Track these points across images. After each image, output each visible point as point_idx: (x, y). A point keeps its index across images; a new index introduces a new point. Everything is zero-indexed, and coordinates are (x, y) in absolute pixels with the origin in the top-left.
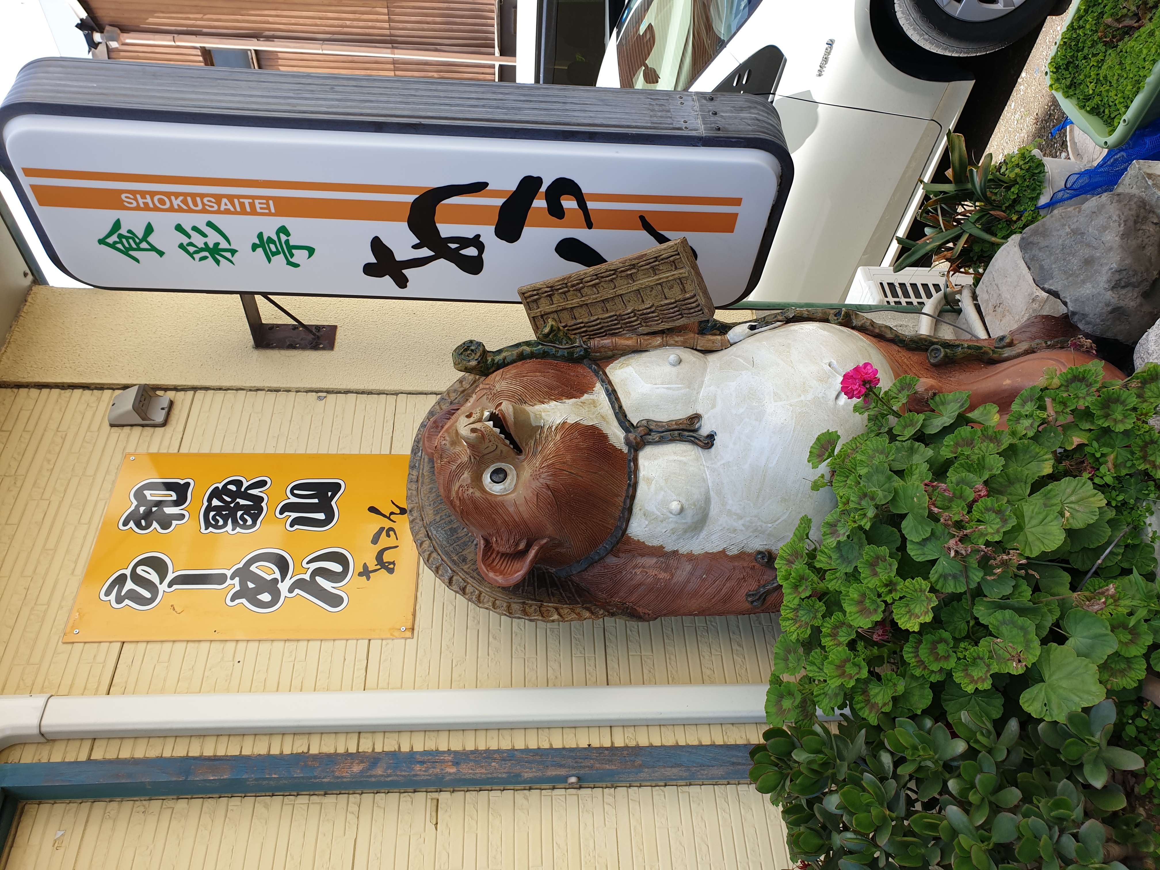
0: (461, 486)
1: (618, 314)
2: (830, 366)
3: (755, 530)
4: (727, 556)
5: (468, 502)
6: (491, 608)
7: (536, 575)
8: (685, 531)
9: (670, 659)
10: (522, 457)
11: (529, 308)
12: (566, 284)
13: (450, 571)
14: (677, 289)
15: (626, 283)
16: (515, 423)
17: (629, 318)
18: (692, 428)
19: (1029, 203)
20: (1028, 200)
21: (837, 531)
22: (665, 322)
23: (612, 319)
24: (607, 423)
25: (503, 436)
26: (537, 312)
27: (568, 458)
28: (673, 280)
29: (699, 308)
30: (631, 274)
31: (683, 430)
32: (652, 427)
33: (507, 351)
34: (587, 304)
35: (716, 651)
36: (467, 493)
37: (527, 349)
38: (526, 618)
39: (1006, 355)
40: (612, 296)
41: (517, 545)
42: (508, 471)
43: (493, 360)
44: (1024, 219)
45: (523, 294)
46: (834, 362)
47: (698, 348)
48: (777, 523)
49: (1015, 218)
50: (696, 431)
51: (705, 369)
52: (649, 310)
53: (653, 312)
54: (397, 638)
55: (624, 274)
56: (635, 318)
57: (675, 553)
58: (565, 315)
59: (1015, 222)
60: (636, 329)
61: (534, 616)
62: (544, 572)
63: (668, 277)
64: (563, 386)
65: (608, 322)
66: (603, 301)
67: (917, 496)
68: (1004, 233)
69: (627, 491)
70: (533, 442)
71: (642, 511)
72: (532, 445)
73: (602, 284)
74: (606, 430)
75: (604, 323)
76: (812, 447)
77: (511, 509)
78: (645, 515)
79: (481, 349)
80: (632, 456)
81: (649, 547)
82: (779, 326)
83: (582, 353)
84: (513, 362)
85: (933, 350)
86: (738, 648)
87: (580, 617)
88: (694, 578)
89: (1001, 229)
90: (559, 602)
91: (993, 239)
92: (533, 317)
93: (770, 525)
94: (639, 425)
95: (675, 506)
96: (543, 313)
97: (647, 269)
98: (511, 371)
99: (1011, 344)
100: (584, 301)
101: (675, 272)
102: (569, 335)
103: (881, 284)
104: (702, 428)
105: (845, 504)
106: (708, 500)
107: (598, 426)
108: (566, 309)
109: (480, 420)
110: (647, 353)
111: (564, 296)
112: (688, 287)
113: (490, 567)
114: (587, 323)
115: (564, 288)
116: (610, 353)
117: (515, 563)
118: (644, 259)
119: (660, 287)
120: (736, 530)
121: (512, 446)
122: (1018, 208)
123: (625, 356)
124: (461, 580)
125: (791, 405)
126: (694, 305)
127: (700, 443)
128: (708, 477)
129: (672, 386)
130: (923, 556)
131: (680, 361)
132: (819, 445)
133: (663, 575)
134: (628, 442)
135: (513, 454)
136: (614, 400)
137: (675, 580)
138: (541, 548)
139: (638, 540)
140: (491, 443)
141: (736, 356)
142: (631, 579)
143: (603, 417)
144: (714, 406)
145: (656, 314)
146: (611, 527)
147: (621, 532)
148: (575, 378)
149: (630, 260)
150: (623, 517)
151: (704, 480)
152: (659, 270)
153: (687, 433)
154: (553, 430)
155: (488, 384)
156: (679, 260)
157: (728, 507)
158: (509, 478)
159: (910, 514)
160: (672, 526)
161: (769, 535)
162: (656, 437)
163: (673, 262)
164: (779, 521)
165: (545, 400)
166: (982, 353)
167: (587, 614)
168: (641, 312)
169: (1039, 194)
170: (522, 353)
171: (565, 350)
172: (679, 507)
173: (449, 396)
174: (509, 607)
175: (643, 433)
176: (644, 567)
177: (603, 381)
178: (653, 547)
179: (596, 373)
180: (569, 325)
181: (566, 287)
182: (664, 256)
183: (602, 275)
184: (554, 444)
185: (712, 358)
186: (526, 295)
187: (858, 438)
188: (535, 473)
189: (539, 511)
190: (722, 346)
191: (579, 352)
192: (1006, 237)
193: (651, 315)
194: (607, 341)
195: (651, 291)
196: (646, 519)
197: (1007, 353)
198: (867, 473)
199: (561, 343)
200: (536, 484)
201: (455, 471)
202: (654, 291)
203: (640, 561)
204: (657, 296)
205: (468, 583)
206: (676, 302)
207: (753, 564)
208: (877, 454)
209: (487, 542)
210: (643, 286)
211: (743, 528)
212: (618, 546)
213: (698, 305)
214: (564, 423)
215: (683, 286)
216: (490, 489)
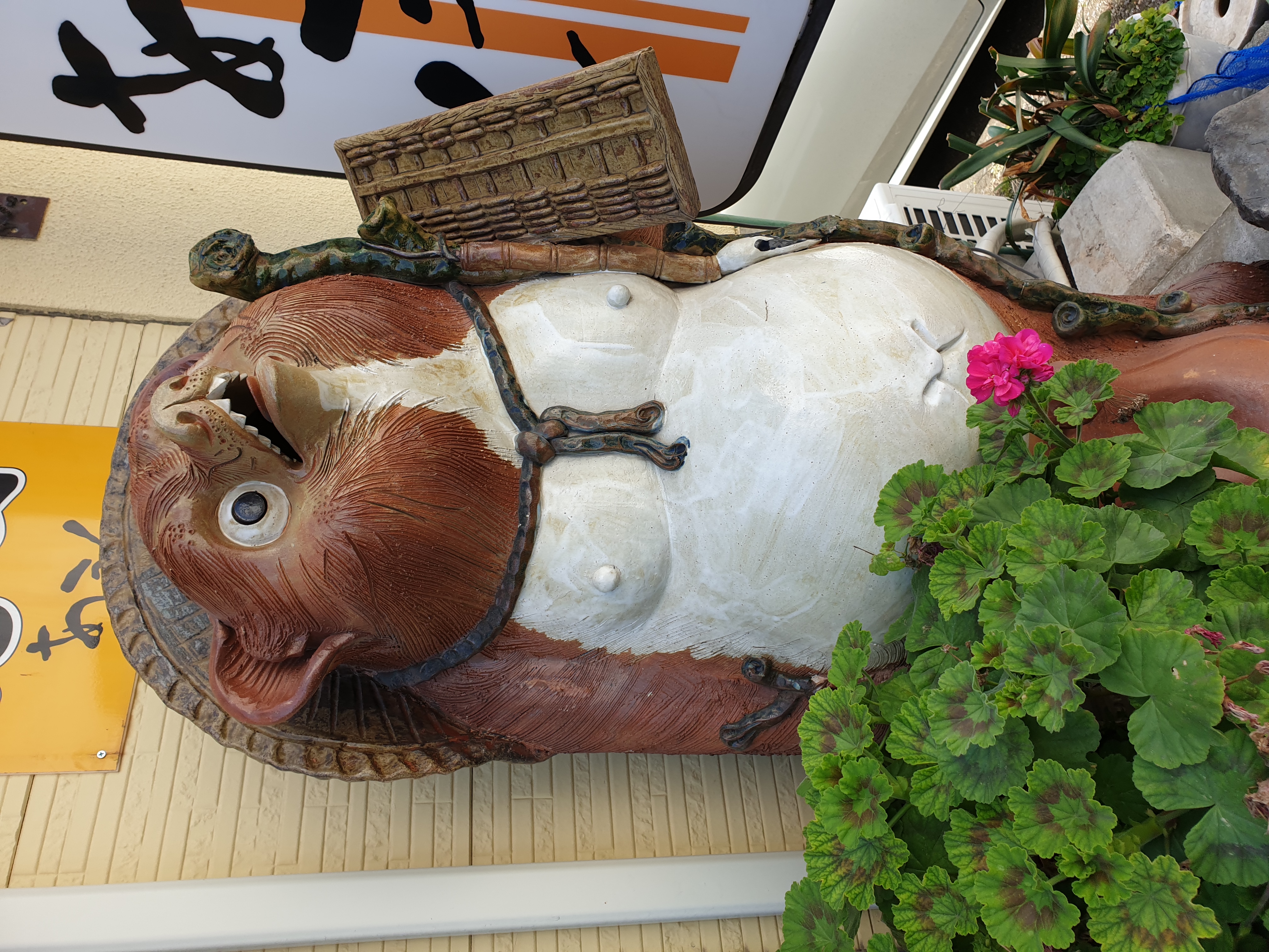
0: (169, 527)
1: (516, 198)
2: (913, 327)
3: (747, 624)
4: (693, 660)
5: (181, 560)
6: (245, 748)
7: (338, 682)
8: (621, 618)
9: (580, 804)
10: (301, 472)
11: (356, 181)
12: (421, 134)
13: (172, 672)
14: (630, 156)
15: (532, 137)
16: (280, 404)
17: (538, 208)
18: (645, 429)
19: (1157, 94)
20: (1154, 90)
21: (965, 713)
22: (605, 220)
23: (505, 207)
24: (486, 408)
25: (254, 429)
26: (368, 188)
27: (395, 481)
28: (622, 136)
29: (671, 197)
30: (543, 120)
31: (629, 431)
32: (570, 422)
33: (298, 254)
34: (459, 177)
35: (658, 788)
36: (178, 541)
37: (339, 254)
38: (311, 772)
39: (1181, 326)
40: (505, 162)
41: (287, 645)
42: (270, 500)
43: (267, 271)
44: (1145, 120)
45: (345, 151)
46: (922, 323)
47: (664, 277)
48: (790, 616)
49: (1131, 116)
50: (651, 434)
51: (674, 317)
52: (575, 196)
53: (582, 200)
54: (87, 772)
55: (528, 118)
56: (548, 210)
57: (600, 652)
58: (420, 196)
59: (1131, 123)
60: (549, 231)
61: (325, 770)
62: (354, 676)
63: (613, 129)
64: (399, 331)
65: (497, 214)
66: (489, 172)
67: (1181, 667)
68: (1111, 139)
69: (517, 542)
70: (324, 443)
71: (543, 581)
72: (323, 448)
73: (488, 137)
74: (481, 423)
75: (491, 215)
76: (882, 492)
77: (273, 578)
78: (547, 588)
79: (245, 248)
80: (529, 477)
81: (552, 642)
82: (810, 247)
83: (444, 269)
84: (310, 276)
85: (1063, 309)
86: (694, 782)
87: (414, 771)
88: (631, 697)
89: (1106, 133)
90: (378, 739)
91: (1098, 146)
92: (364, 198)
93: (776, 618)
94: (546, 415)
95: (605, 576)
96: (379, 190)
97: (574, 110)
98: (297, 293)
99: (1187, 309)
100: (453, 170)
101: (628, 120)
102: (421, 233)
103: (906, 209)
104: (664, 428)
105: (989, 656)
106: (665, 565)
107: (464, 414)
108: (421, 184)
109: (201, 395)
110: (569, 280)
111: (417, 159)
112: (651, 153)
113: (233, 684)
114: (459, 213)
115: (417, 142)
116: (498, 273)
117: (285, 677)
118: (570, 88)
119: (597, 149)
120: (712, 619)
121: (277, 450)
122: (1136, 102)
123: (527, 280)
124: (191, 689)
125: (838, 401)
126: (662, 190)
127: (659, 458)
128: (670, 521)
129: (612, 345)
130: (1170, 800)
131: (629, 300)
132: (900, 489)
133: (576, 691)
134: (522, 448)
135: (281, 467)
136: (500, 364)
137: (597, 699)
138: (337, 652)
139: (534, 631)
140: (225, 446)
141: (734, 297)
142: (517, 697)
143: (476, 397)
144: (687, 390)
145: (588, 204)
146: (481, 607)
147: (500, 619)
148: (425, 317)
149: (543, 89)
150: (506, 590)
151: (661, 528)
152: (598, 113)
153: (635, 438)
154: (369, 419)
155: (246, 318)
156: (638, 95)
157: (702, 580)
158: (271, 514)
159: (1151, 703)
160: (597, 610)
161: (772, 633)
162: (576, 440)
163: (627, 97)
164: (795, 614)
165: (359, 358)
166: (1142, 320)
167: (429, 765)
168: (560, 198)
169: (1172, 82)
170: (326, 261)
171: (412, 262)
172: (612, 578)
173: (199, 335)
174: (278, 750)
175: (552, 433)
176: (541, 677)
177: (481, 327)
178: (560, 642)
179: (470, 309)
180: (426, 214)
181: (422, 141)
182: (608, 83)
183: (487, 118)
184: (369, 450)
185: (687, 297)
186: (349, 154)
187: (965, 475)
188: (323, 509)
189: (328, 586)
190: (706, 276)
191: (438, 268)
192: (1116, 145)
193: (578, 205)
194: (492, 250)
195: (580, 157)
196: (549, 595)
197: (1182, 322)
198: (1039, 585)
199: (403, 246)
200: (323, 533)
201: (160, 494)
202: (586, 159)
203: (535, 665)
204: (591, 167)
205: (205, 696)
206: (627, 181)
207: (737, 676)
208: (1054, 538)
209: (230, 631)
210: (565, 145)
211: (726, 618)
212: (495, 641)
213: (669, 192)
214: (394, 407)
215: (643, 150)
216: (232, 534)
